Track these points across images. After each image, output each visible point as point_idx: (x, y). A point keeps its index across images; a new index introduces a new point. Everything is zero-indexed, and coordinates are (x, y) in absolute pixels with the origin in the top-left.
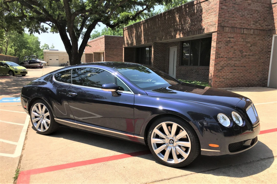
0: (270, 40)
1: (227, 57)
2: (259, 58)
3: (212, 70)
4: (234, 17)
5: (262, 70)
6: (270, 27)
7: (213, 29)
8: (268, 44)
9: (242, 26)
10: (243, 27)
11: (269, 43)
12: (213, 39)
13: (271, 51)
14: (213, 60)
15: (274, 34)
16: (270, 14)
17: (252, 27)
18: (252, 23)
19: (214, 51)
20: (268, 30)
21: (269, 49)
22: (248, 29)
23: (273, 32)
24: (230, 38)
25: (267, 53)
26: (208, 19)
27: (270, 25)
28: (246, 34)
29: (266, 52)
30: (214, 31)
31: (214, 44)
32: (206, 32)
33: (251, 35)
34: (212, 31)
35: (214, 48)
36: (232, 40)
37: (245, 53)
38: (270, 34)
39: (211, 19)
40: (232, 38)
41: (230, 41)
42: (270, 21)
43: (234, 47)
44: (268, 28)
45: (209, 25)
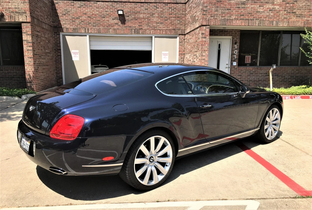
0: (58, 37)
1: (38, 55)
2: (53, 56)
3: (30, 70)
4: (37, 8)
5: (55, 68)
6: (55, 24)
7: (24, 18)
8: (56, 42)
9: (41, 19)
10: (42, 21)
11: (58, 40)
12: (24, 30)
13: (61, 50)
14: (31, 58)
15: (62, 32)
16: (52, 10)
17: (46, 21)
18: (46, 17)
19: (30, 46)
20: (54, 27)
21: (58, 47)
22: (45, 23)
23: (60, 30)
24: (37, 31)
25: (57, 51)
26: (10, 4)
27: (55, 22)
28: (45, 29)
29: (55, 49)
30: (25, 21)
31: (27, 37)
32: (7, 20)
33: (47, 30)
34: (21, 20)
35: (30, 43)
36: (39, 34)
37: (47, 51)
38: (57, 31)
39: (16, 4)
40: (39, 32)
41: (38, 35)
42: (54, 18)
43: (41, 43)
44: (53, 25)
45: (12, 12)
